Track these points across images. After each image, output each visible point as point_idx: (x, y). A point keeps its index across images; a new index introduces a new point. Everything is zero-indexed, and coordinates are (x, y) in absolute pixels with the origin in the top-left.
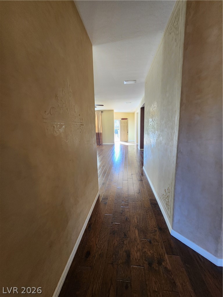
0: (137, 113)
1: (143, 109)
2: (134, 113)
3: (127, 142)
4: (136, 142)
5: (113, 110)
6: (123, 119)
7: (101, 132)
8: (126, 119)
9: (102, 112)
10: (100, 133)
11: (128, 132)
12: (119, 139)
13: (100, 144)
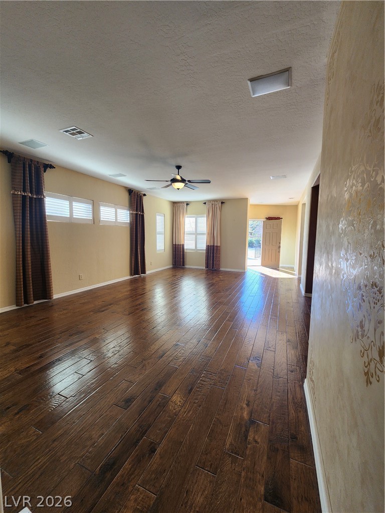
0: (304, 204)
1: (315, 190)
2: (296, 207)
3: (276, 267)
4: (296, 272)
5: (246, 199)
6: (269, 219)
7: (219, 245)
8: (279, 218)
9: (222, 203)
10: (217, 246)
11: (279, 247)
12: (259, 261)
13: (215, 270)
